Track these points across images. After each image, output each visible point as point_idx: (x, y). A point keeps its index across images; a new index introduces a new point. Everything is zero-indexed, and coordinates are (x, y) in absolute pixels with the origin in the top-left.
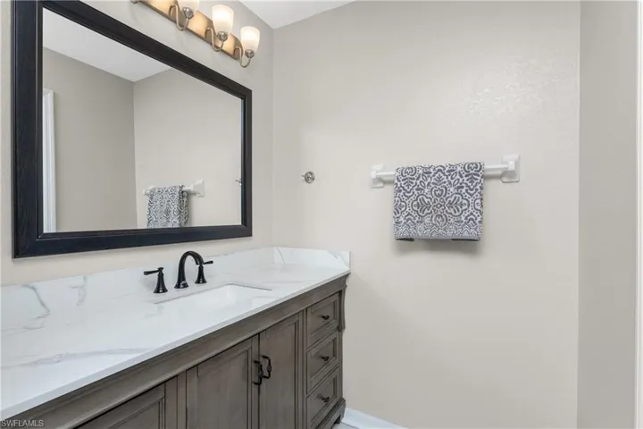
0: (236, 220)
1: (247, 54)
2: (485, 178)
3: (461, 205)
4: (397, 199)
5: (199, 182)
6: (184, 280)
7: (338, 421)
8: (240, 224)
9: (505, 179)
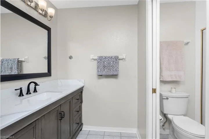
0: (46, 71)
1: (50, 17)
2: (119, 59)
3: (114, 66)
4: (98, 65)
5: (26, 57)
6: (30, 91)
7: (81, 130)
8: (47, 72)
9: (123, 60)
